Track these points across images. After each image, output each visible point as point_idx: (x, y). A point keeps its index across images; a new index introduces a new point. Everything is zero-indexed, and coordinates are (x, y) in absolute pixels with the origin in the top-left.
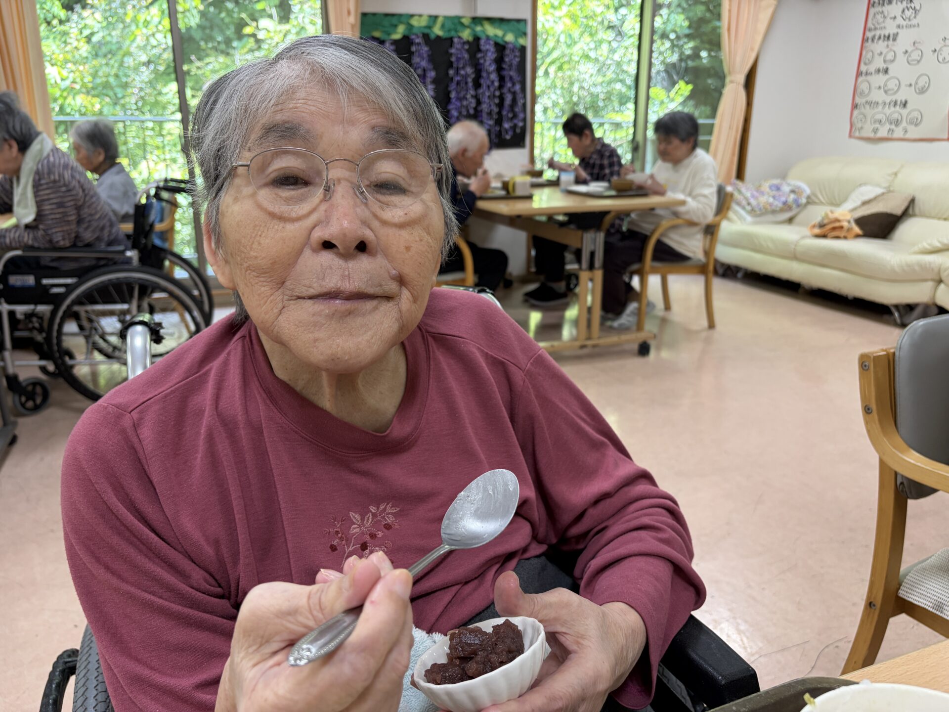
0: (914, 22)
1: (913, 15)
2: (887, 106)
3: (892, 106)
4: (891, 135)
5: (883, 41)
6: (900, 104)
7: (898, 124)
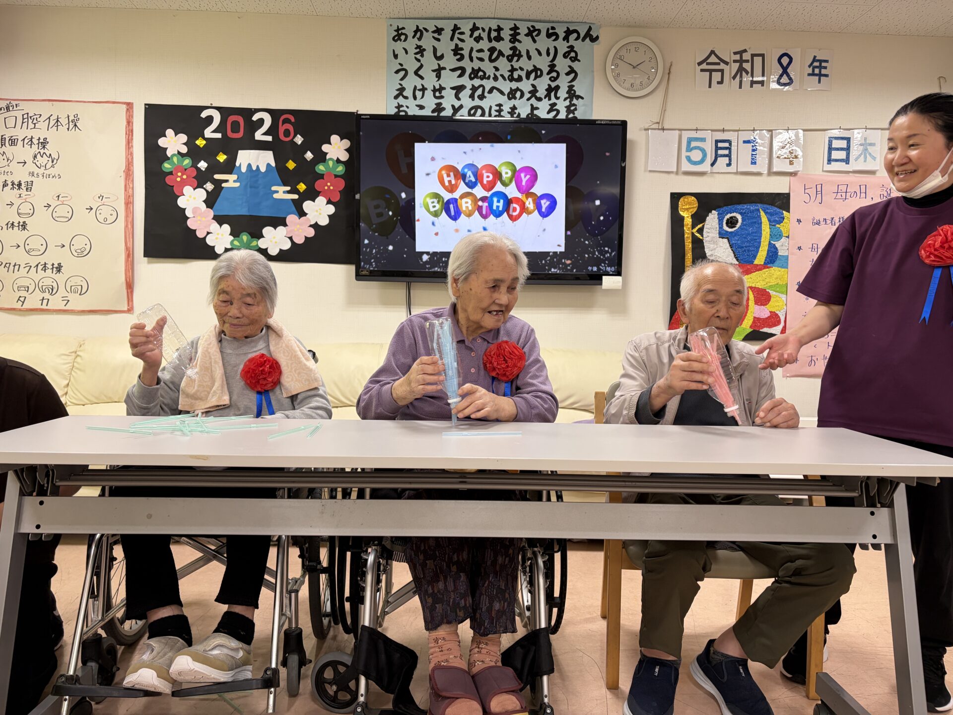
0: (52, 171)
1: (50, 164)
2: (33, 270)
3: (42, 270)
4: (47, 305)
5: (13, 188)
6: (52, 269)
7: (54, 292)
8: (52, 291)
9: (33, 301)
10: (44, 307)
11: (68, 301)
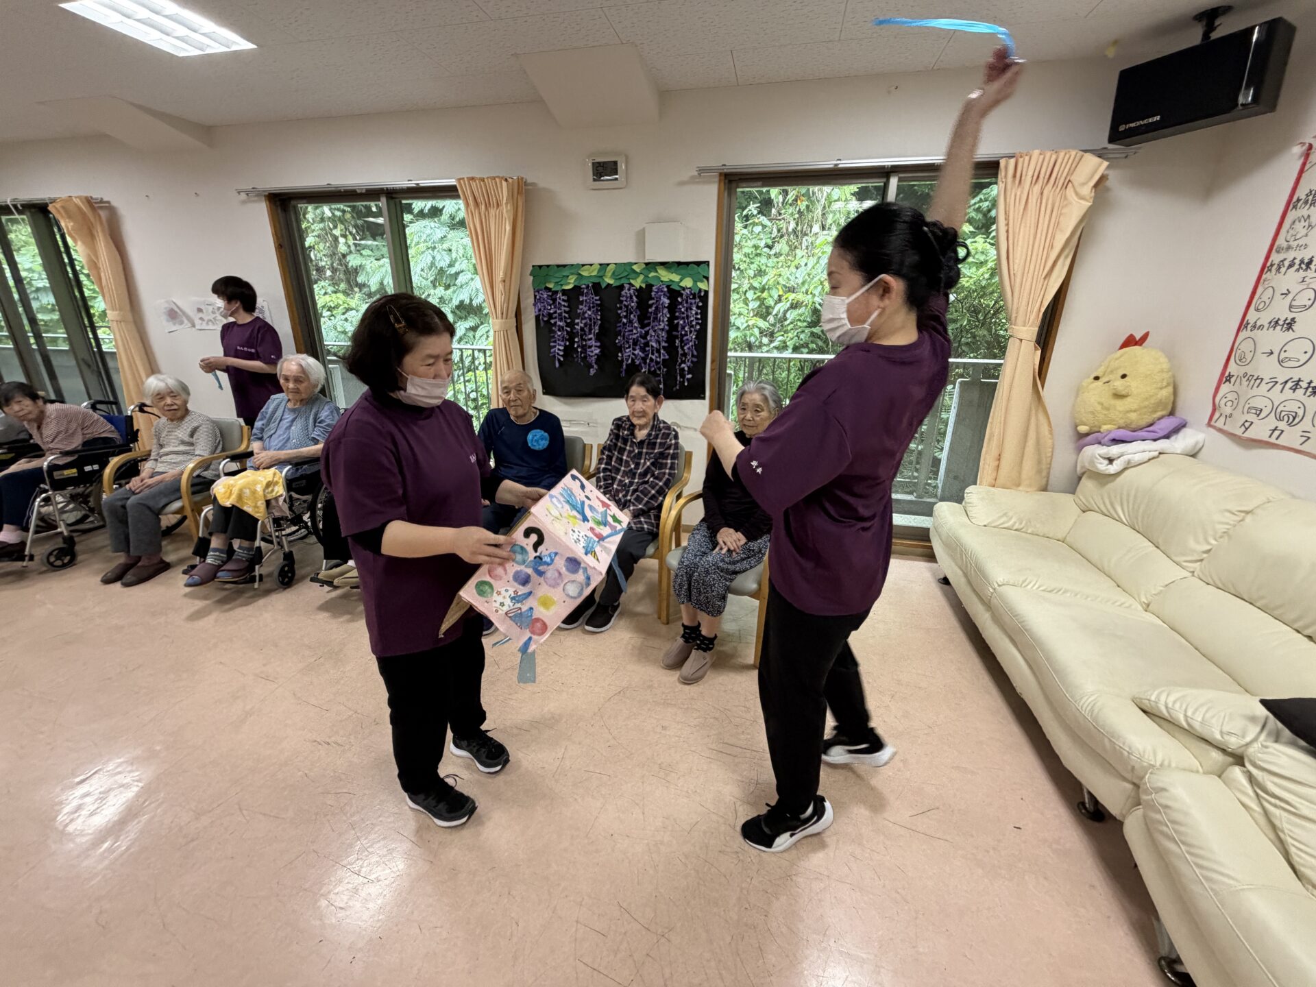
2: (1279, 387)
3: (1291, 389)
4: (1277, 439)
5: (1298, 270)
6: (1307, 389)
7: (1294, 423)
8: (1293, 420)
9: (1260, 430)
10: (1273, 440)
11: (1309, 438)
